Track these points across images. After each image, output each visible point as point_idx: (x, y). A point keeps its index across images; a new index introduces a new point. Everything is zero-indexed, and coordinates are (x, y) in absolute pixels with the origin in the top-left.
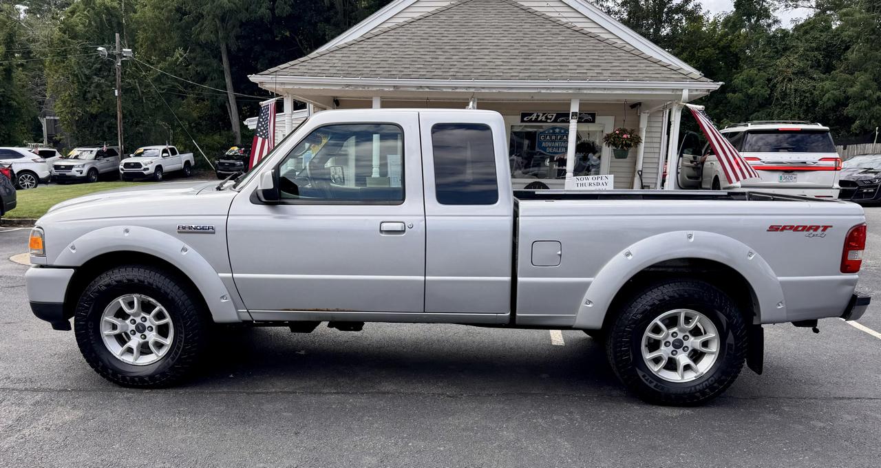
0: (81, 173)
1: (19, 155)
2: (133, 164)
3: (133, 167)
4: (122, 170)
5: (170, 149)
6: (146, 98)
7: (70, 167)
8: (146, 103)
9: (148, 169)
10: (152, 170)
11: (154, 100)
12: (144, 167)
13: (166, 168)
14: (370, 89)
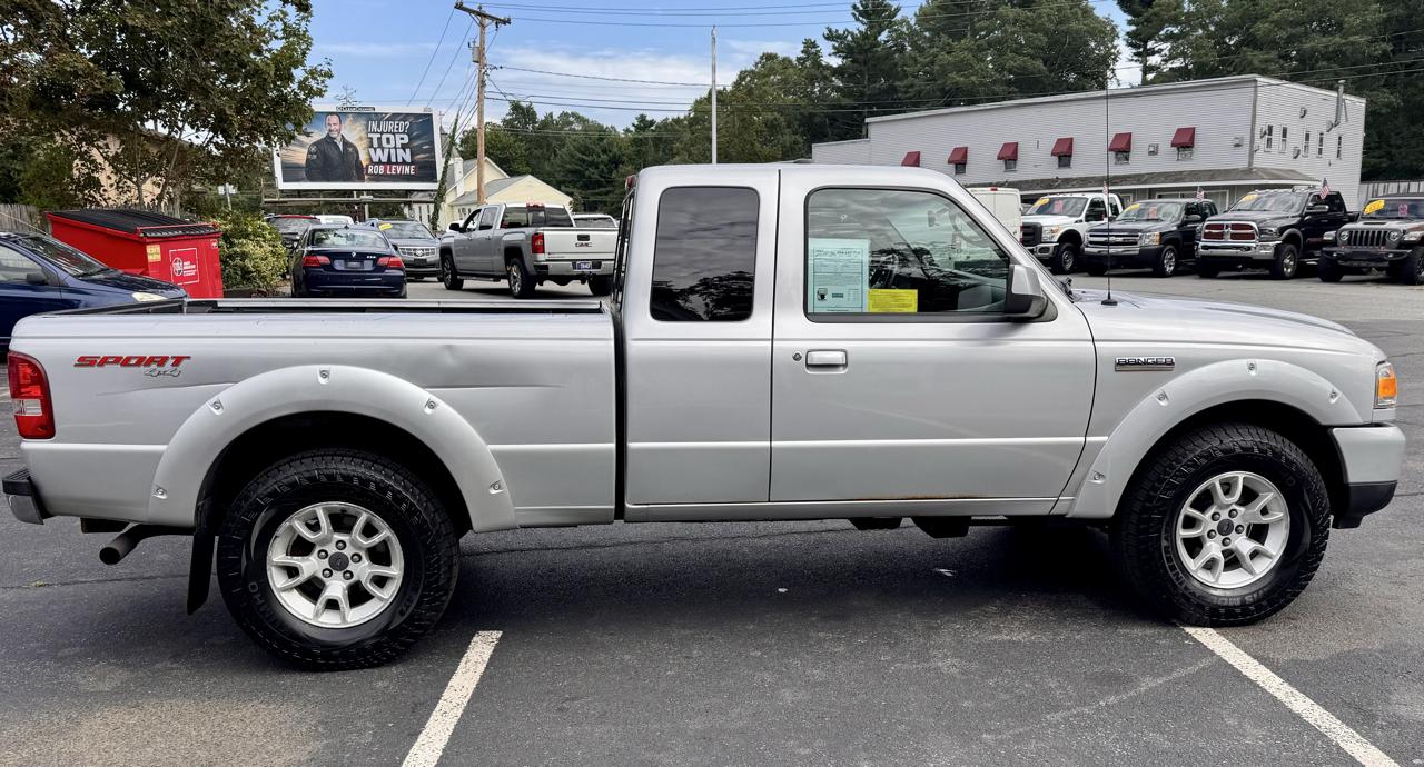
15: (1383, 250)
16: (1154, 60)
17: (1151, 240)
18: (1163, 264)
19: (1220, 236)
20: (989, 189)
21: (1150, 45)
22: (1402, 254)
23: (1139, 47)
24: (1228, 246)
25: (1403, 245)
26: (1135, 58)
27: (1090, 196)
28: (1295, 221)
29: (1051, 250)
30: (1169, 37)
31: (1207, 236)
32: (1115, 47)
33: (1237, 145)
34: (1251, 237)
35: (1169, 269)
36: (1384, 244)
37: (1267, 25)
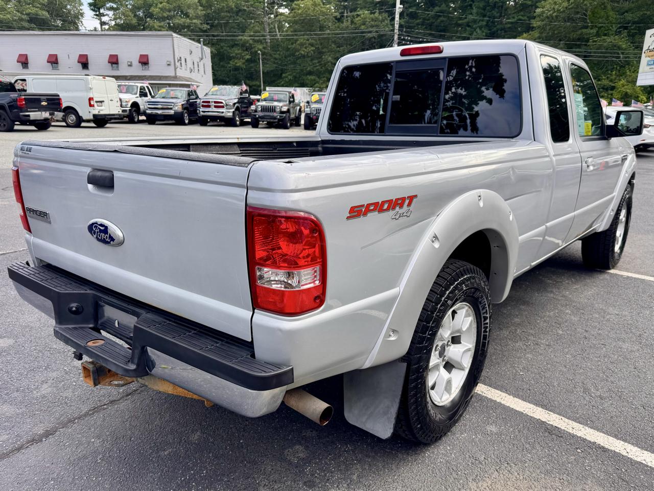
15: (275, 114)
16: (104, 19)
17: (178, 108)
18: (184, 119)
19: (209, 106)
20: (102, 77)
21: (102, 11)
22: (282, 116)
23: (96, 12)
24: (213, 111)
25: (282, 112)
26: (95, 17)
27: (139, 85)
28: (236, 101)
29: (128, 111)
30: (111, 9)
31: (203, 106)
32: (81, 10)
33: (169, 65)
34: (223, 107)
35: (187, 121)
36: (275, 111)
37: (157, 9)
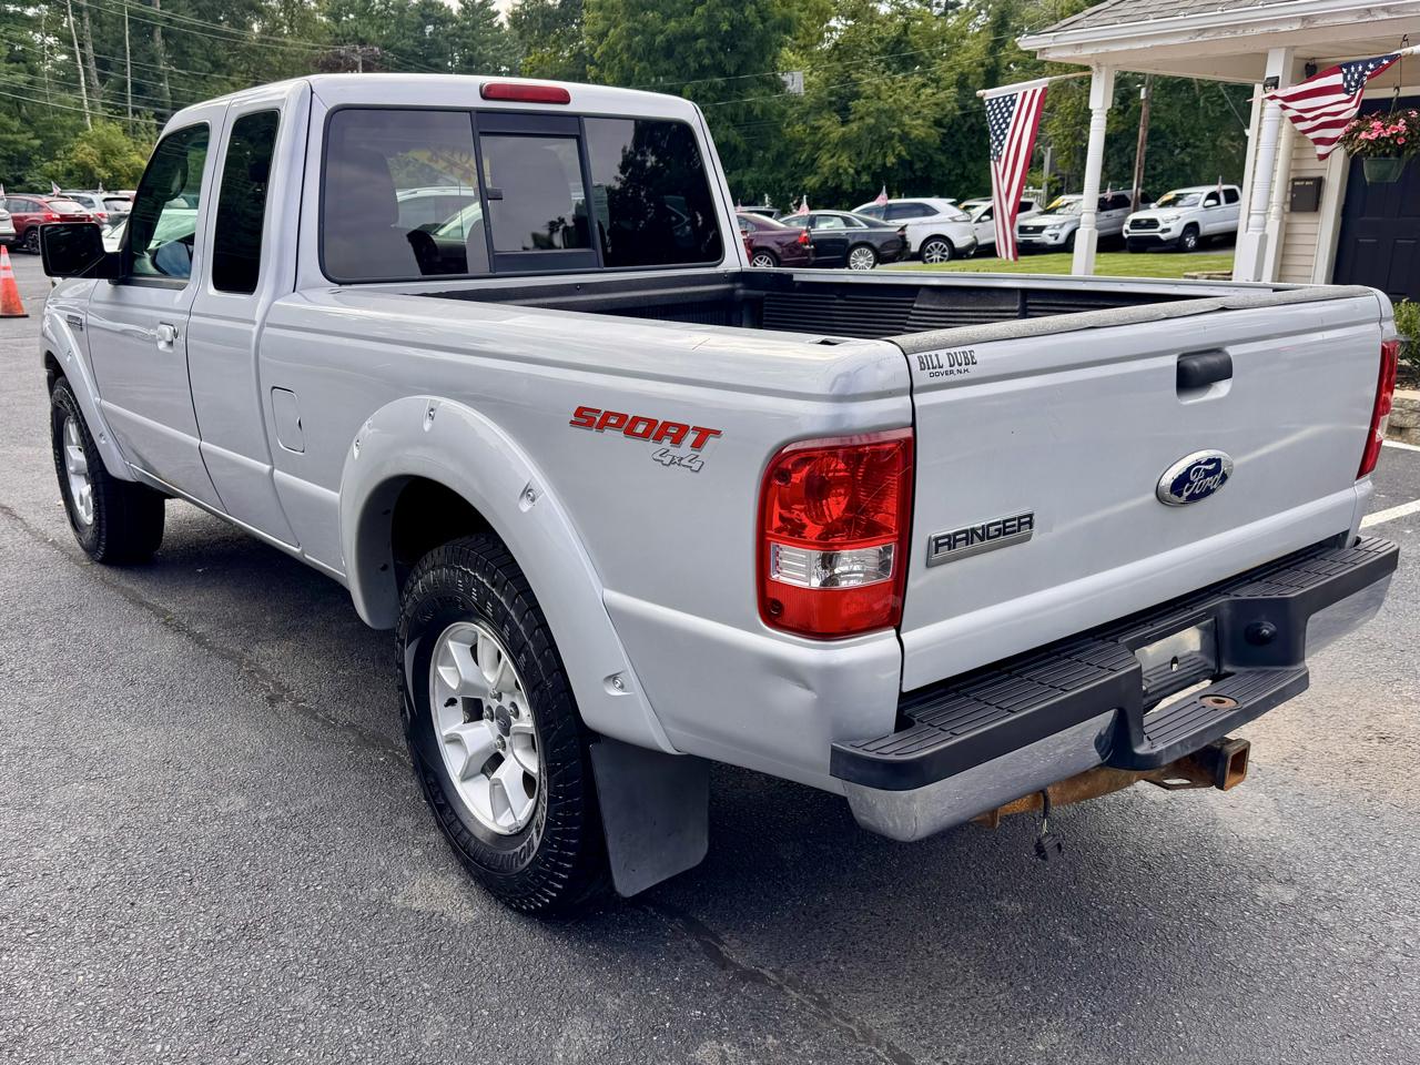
0: (1056, 238)
1: (928, 211)
2: (1144, 222)
3: (1144, 227)
4: (1127, 232)
5: (1225, 191)
6: (1206, 99)
7: (1039, 229)
8: (1205, 107)
9: (1169, 230)
10: (1176, 231)
11: (1220, 101)
12: (1163, 225)
13: (1205, 229)
14: (1249, 32)
